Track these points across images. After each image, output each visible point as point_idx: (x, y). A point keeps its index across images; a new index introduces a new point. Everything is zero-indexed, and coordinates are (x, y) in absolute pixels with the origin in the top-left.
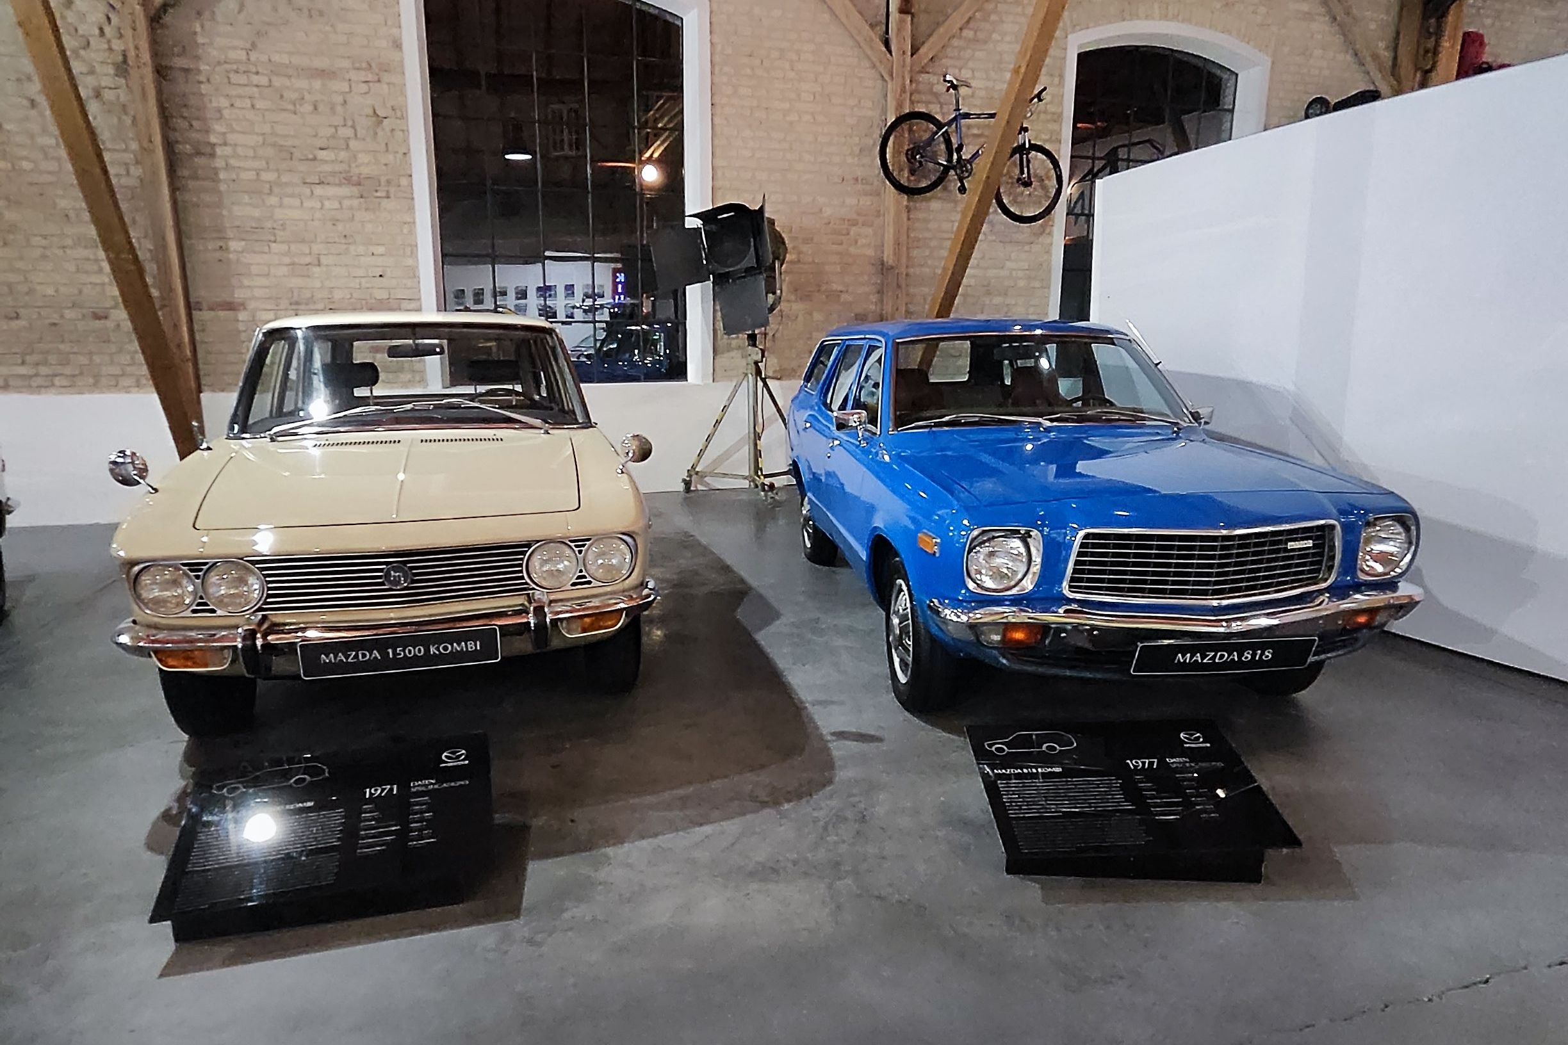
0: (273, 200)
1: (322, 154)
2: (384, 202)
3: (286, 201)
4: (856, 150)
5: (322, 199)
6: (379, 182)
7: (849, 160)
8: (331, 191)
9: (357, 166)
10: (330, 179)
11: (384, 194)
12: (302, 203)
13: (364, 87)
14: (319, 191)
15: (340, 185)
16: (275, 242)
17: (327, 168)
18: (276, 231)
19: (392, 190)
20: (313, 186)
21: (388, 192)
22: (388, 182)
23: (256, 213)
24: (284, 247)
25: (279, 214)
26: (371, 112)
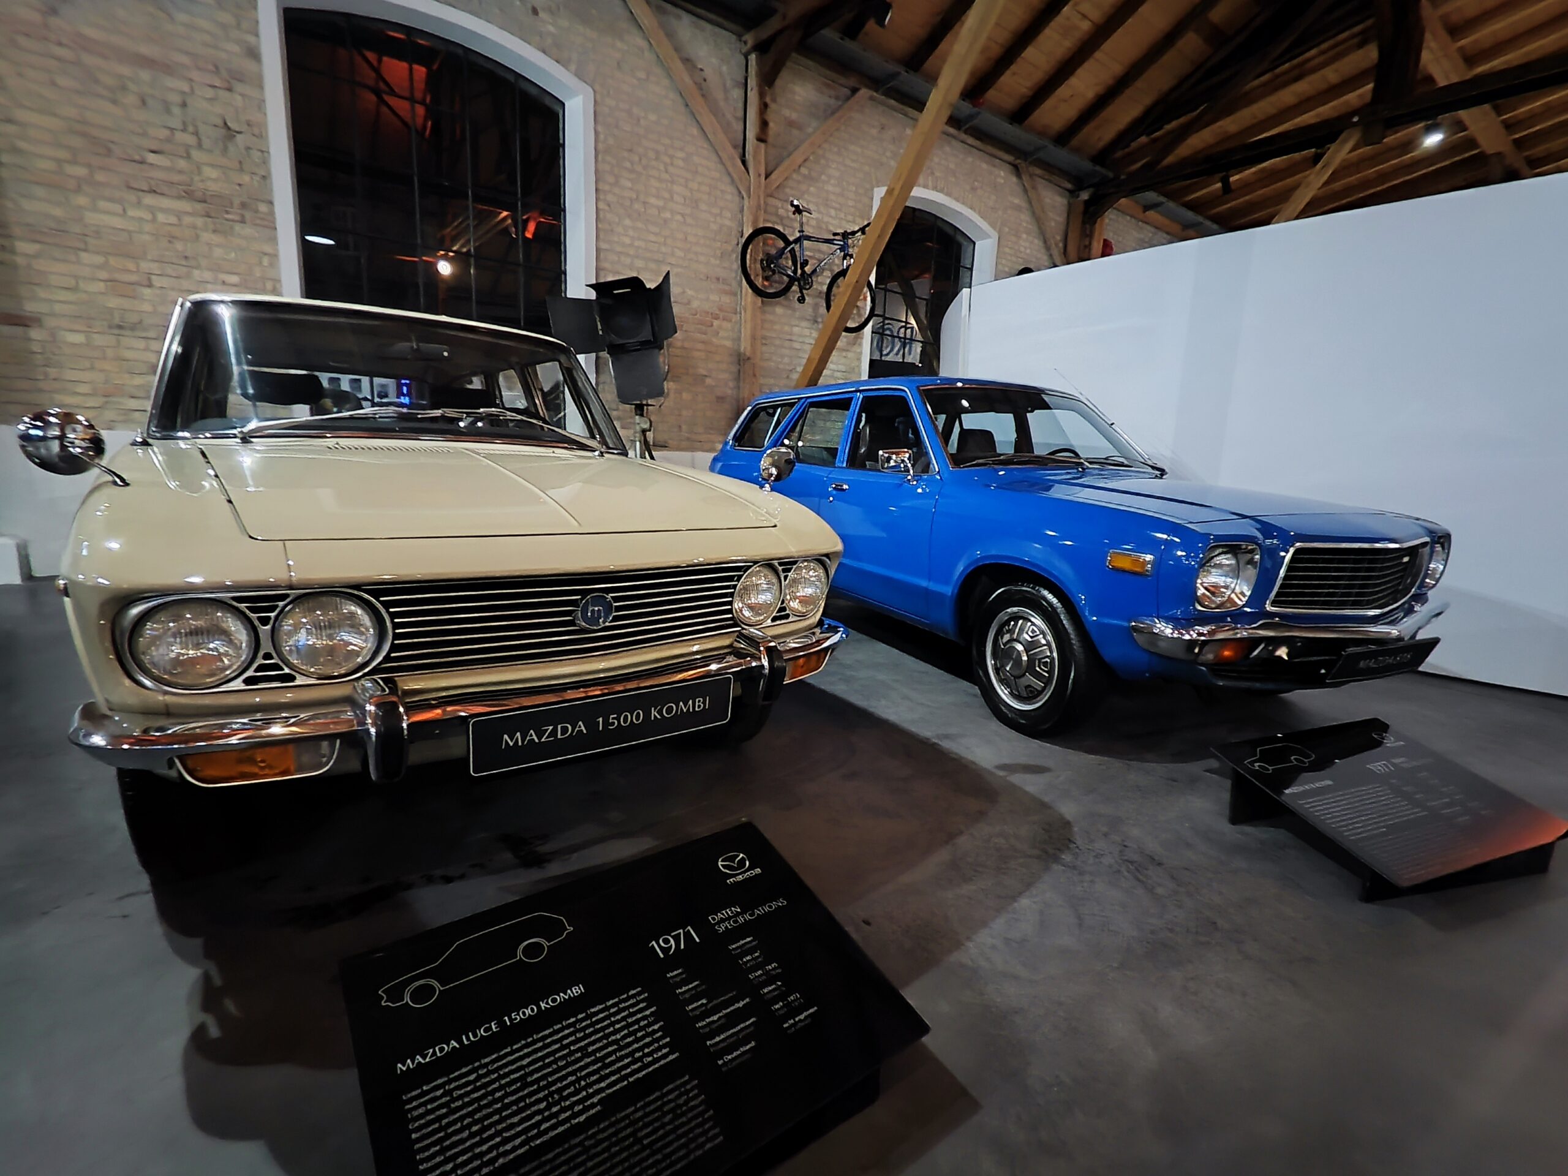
0: (82, 200)
1: (152, 158)
2: (238, 227)
3: (102, 204)
4: (718, 253)
5: (152, 210)
6: (232, 204)
7: (713, 260)
8: (165, 203)
9: (202, 181)
10: (164, 189)
11: (237, 218)
12: (124, 210)
13: (210, 93)
14: (149, 200)
15: (179, 198)
16: (85, 250)
17: (159, 175)
18: (88, 239)
19: (248, 215)
20: (141, 194)
21: (243, 216)
22: (243, 205)
23: (58, 212)
24: (99, 259)
25: (92, 218)
26: (220, 122)
